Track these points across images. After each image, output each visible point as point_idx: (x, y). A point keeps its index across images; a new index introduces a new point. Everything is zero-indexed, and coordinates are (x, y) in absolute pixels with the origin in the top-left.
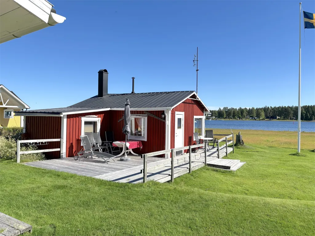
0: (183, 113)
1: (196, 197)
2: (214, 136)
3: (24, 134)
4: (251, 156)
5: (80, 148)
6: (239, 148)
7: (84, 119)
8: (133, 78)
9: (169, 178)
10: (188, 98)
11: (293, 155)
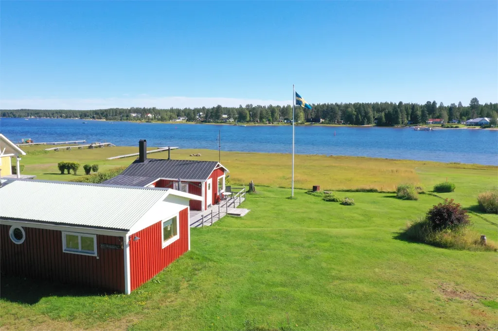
0: (211, 179)
1: (225, 230)
2: (232, 190)
4: (256, 202)
6: (251, 194)
8: (169, 147)
9: (211, 224)
10: (215, 169)
11: (288, 198)
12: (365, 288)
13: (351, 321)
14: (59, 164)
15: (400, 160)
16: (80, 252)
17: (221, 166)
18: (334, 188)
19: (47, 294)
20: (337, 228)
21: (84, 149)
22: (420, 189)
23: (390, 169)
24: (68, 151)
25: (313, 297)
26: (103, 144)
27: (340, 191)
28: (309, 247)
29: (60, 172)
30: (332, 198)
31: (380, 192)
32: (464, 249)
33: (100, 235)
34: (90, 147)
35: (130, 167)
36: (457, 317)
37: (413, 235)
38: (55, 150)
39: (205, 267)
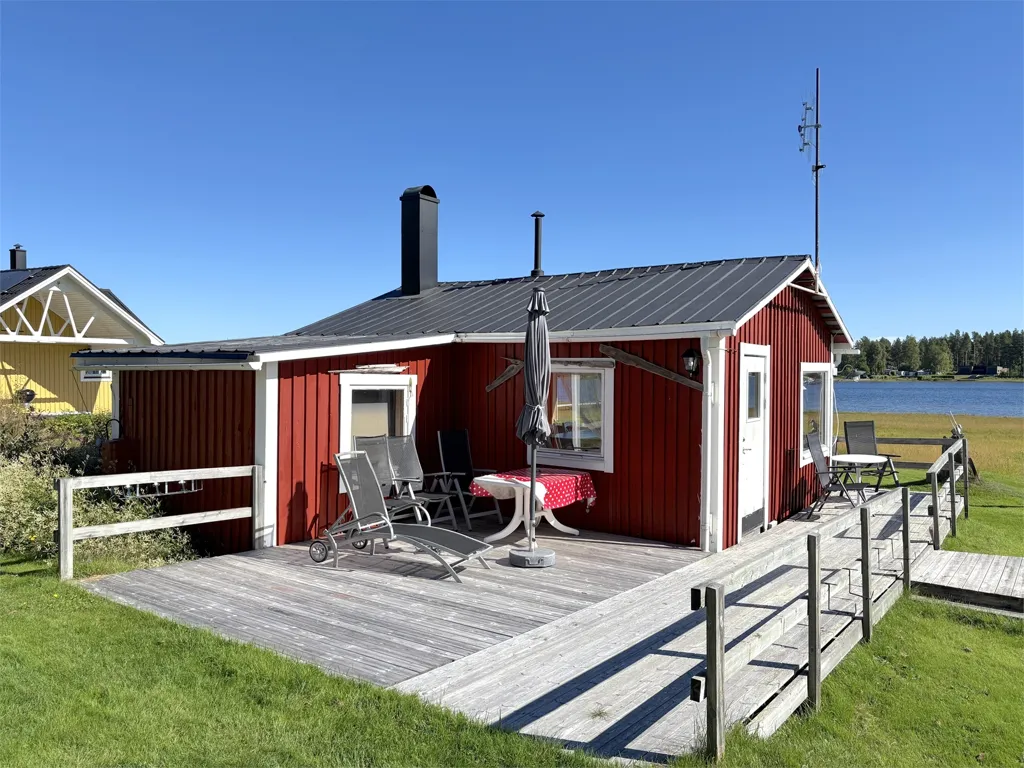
0: (766, 350)
2: (882, 448)
3: (115, 442)
5: (336, 506)
7: (350, 381)
8: (538, 216)
9: (800, 691)
10: (789, 283)
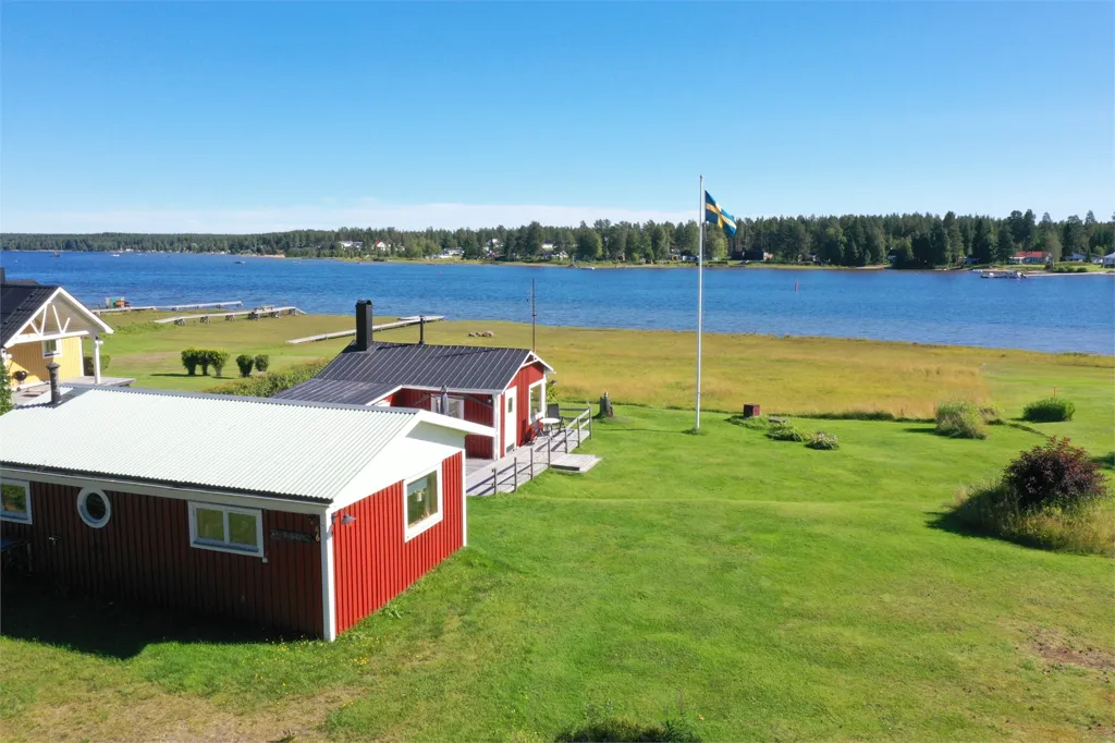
0: (515, 389)
1: (544, 503)
2: (561, 413)
4: (616, 440)
6: (605, 423)
8: (421, 317)
9: (513, 488)
10: (523, 365)
11: (688, 432)
12: (858, 638)
13: (825, 712)
14: (184, 353)
15: (945, 347)
16: (228, 547)
17: (537, 359)
18: (791, 411)
19: (157, 639)
20: (796, 500)
21: (238, 320)
22: (993, 413)
23: (923, 366)
24: (203, 324)
25: (739, 655)
26: (279, 309)
27: (806, 417)
28: (733, 543)
29: (186, 372)
30: (787, 432)
31: (899, 420)
32: (1092, 552)
33: (268, 511)
34: (252, 316)
35: (338, 359)
36: (1070, 707)
37: (972, 519)
38: (176, 322)
39: (499, 584)
